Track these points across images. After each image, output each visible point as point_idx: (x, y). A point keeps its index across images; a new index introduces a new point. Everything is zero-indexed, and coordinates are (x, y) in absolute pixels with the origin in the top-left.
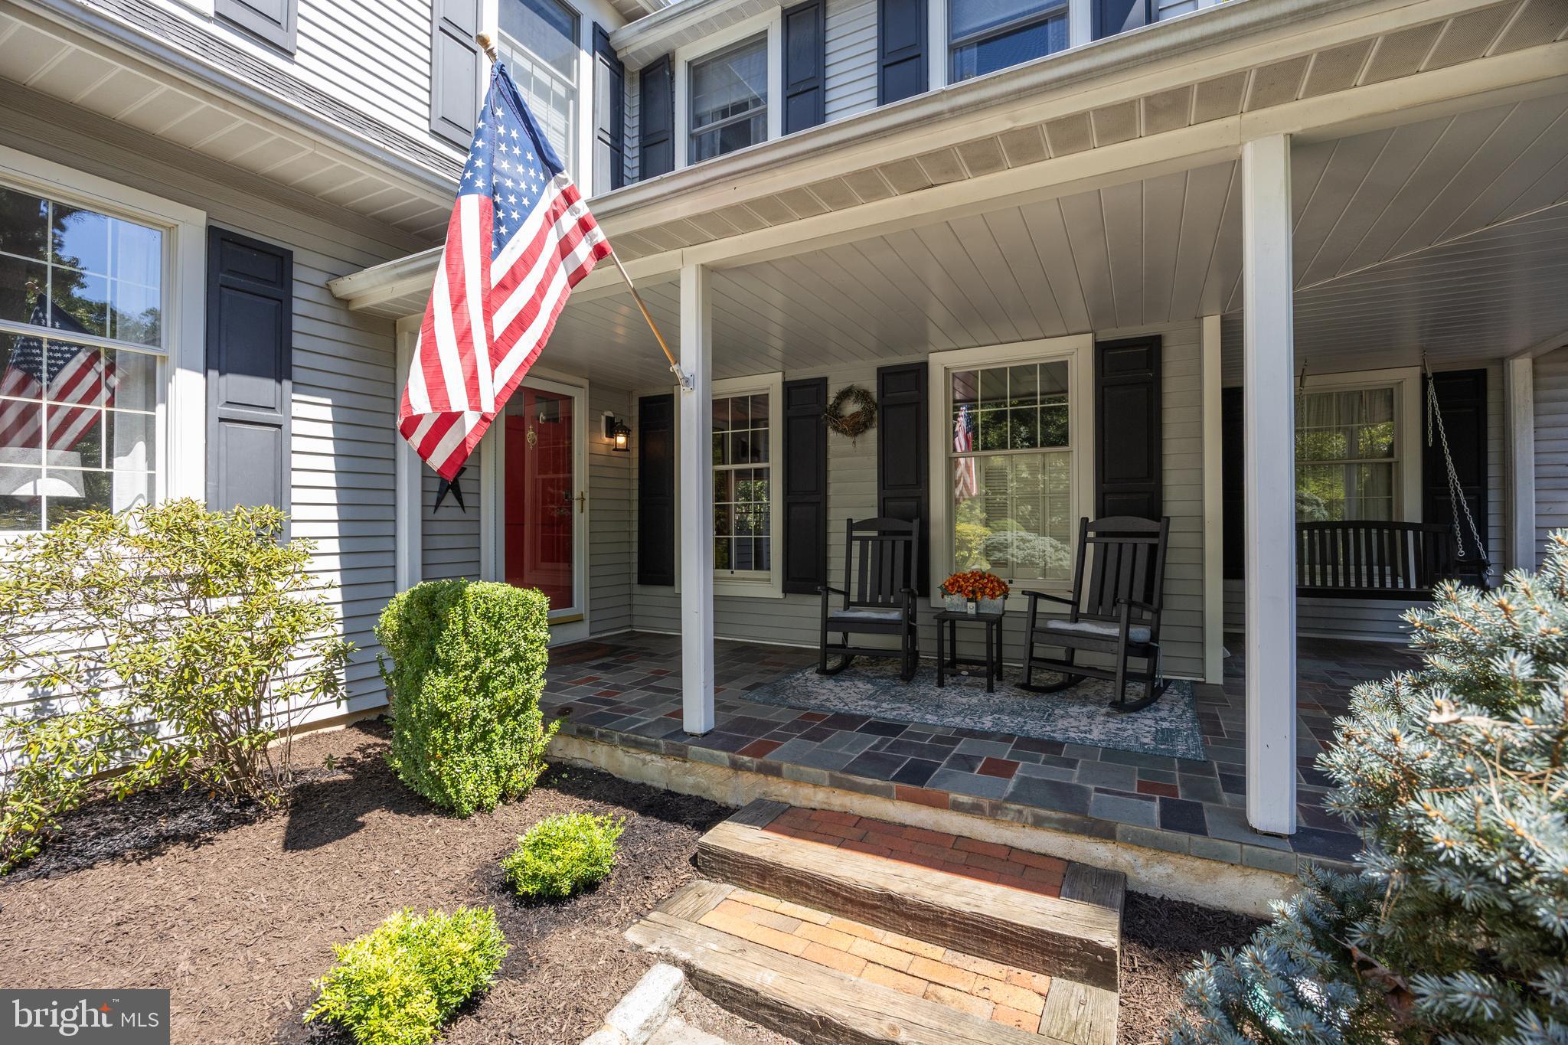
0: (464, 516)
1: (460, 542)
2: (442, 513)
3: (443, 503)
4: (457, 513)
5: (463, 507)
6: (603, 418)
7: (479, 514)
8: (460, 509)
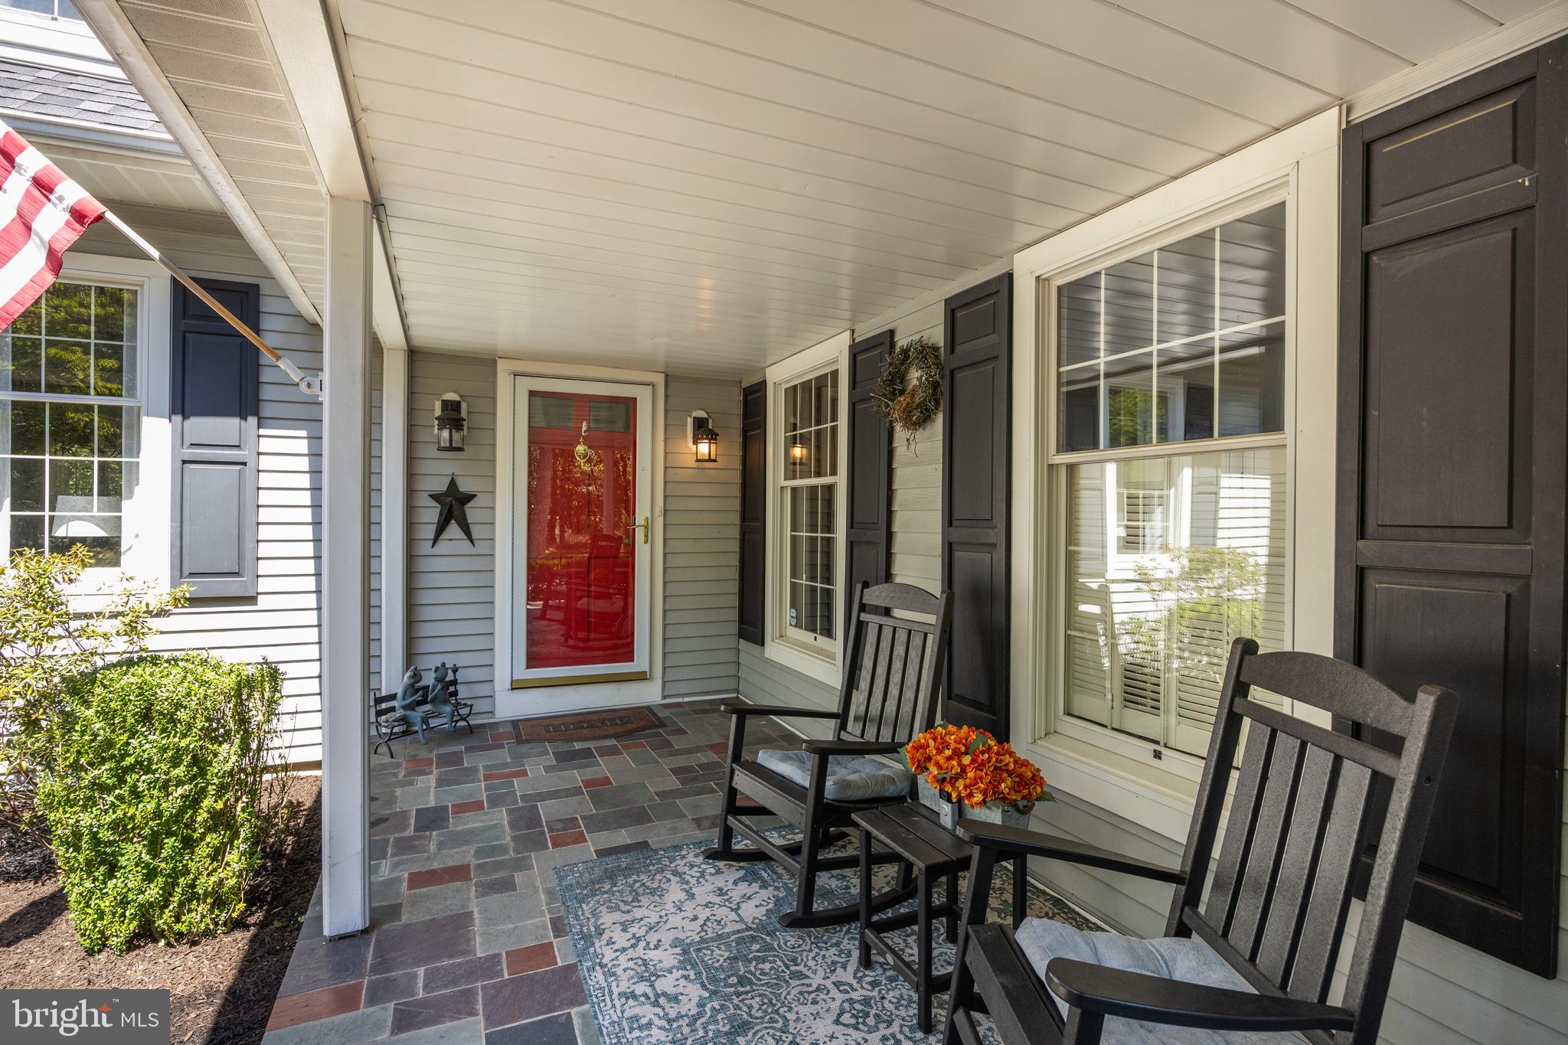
0: (473, 551)
1: (467, 580)
2: (443, 547)
3: (445, 535)
4: (464, 546)
5: (472, 541)
6: (690, 421)
7: (493, 547)
8: (469, 542)
